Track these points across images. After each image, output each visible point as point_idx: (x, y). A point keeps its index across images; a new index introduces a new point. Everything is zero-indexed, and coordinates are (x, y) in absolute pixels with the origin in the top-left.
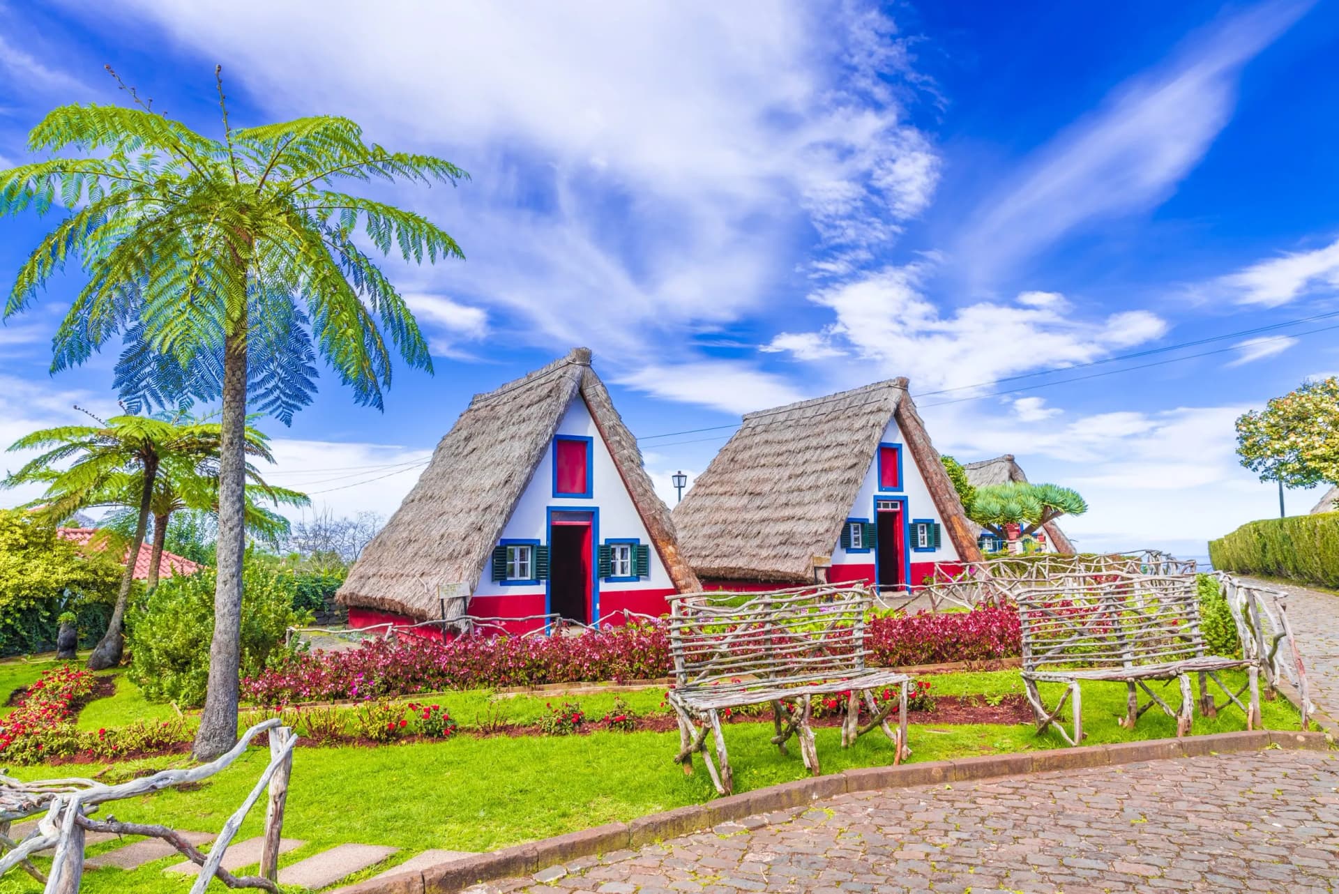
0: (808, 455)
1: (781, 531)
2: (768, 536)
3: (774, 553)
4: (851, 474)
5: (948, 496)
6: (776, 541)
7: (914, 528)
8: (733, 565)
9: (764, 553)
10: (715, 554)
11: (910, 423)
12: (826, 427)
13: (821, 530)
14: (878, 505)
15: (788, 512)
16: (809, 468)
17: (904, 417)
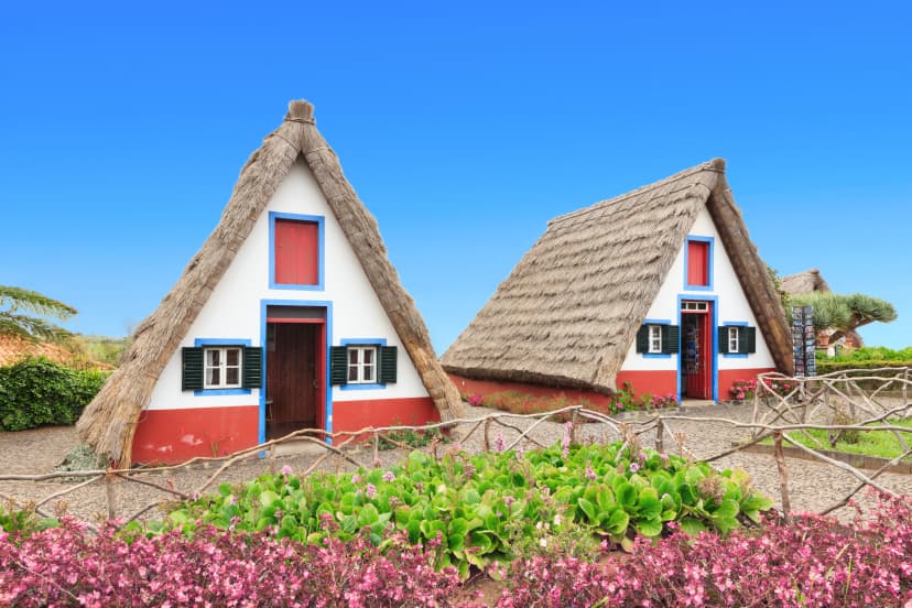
0: (605, 253)
1: (571, 333)
2: (556, 338)
3: (560, 357)
4: (652, 270)
5: (766, 296)
6: (565, 343)
7: (724, 330)
8: (519, 368)
9: (551, 356)
10: (505, 356)
11: (725, 211)
12: (626, 222)
13: (613, 332)
14: (683, 306)
15: (579, 313)
16: (606, 266)
17: (718, 205)
